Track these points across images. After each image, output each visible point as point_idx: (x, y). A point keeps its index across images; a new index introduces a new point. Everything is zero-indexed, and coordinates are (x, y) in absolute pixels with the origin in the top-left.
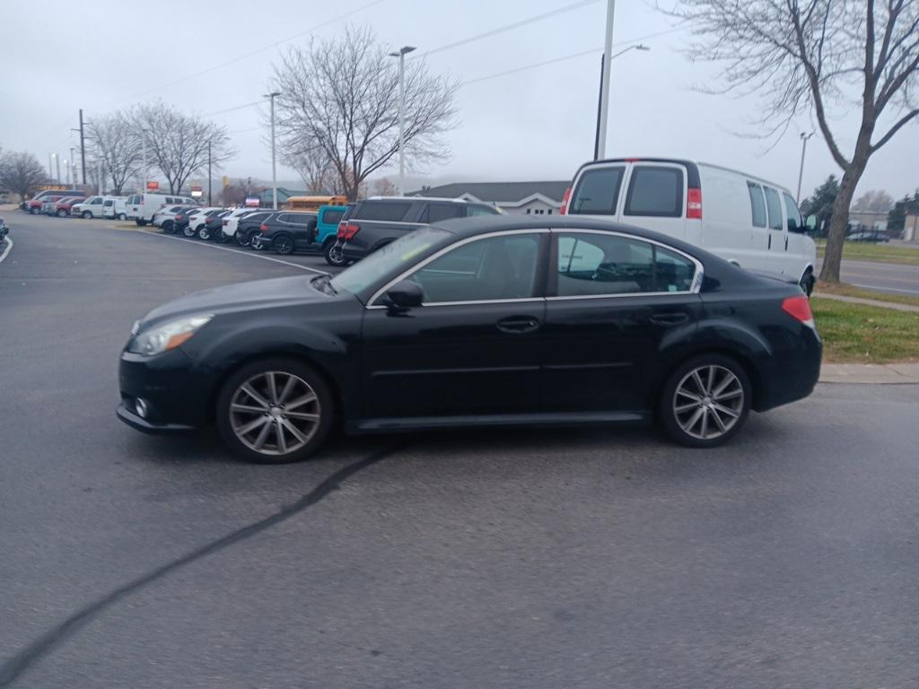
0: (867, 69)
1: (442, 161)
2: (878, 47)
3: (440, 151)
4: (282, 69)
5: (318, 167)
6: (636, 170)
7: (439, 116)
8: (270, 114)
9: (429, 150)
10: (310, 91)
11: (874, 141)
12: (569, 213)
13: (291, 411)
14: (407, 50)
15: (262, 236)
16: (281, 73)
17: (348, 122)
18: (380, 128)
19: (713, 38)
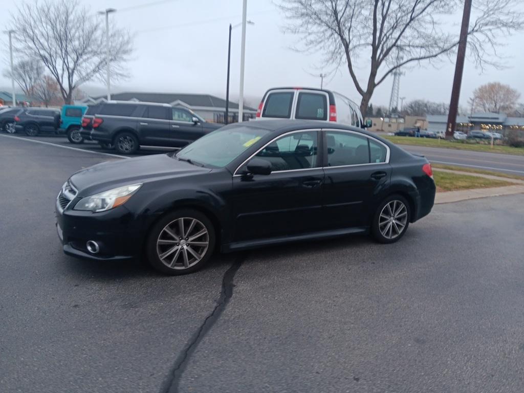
0: (373, 45)
1: (127, 79)
2: (378, 34)
3: (125, 73)
4: (16, 15)
5: (30, 79)
6: (300, 94)
7: (125, 52)
8: (9, 45)
9: (118, 72)
10: (36, 31)
11: (376, 81)
12: (263, 116)
13: (192, 241)
14: (110, 11)
15: (17, 124)
16: (16, 18)
17: (63, 51)
18: (85, 57)
19: (299, 22)
